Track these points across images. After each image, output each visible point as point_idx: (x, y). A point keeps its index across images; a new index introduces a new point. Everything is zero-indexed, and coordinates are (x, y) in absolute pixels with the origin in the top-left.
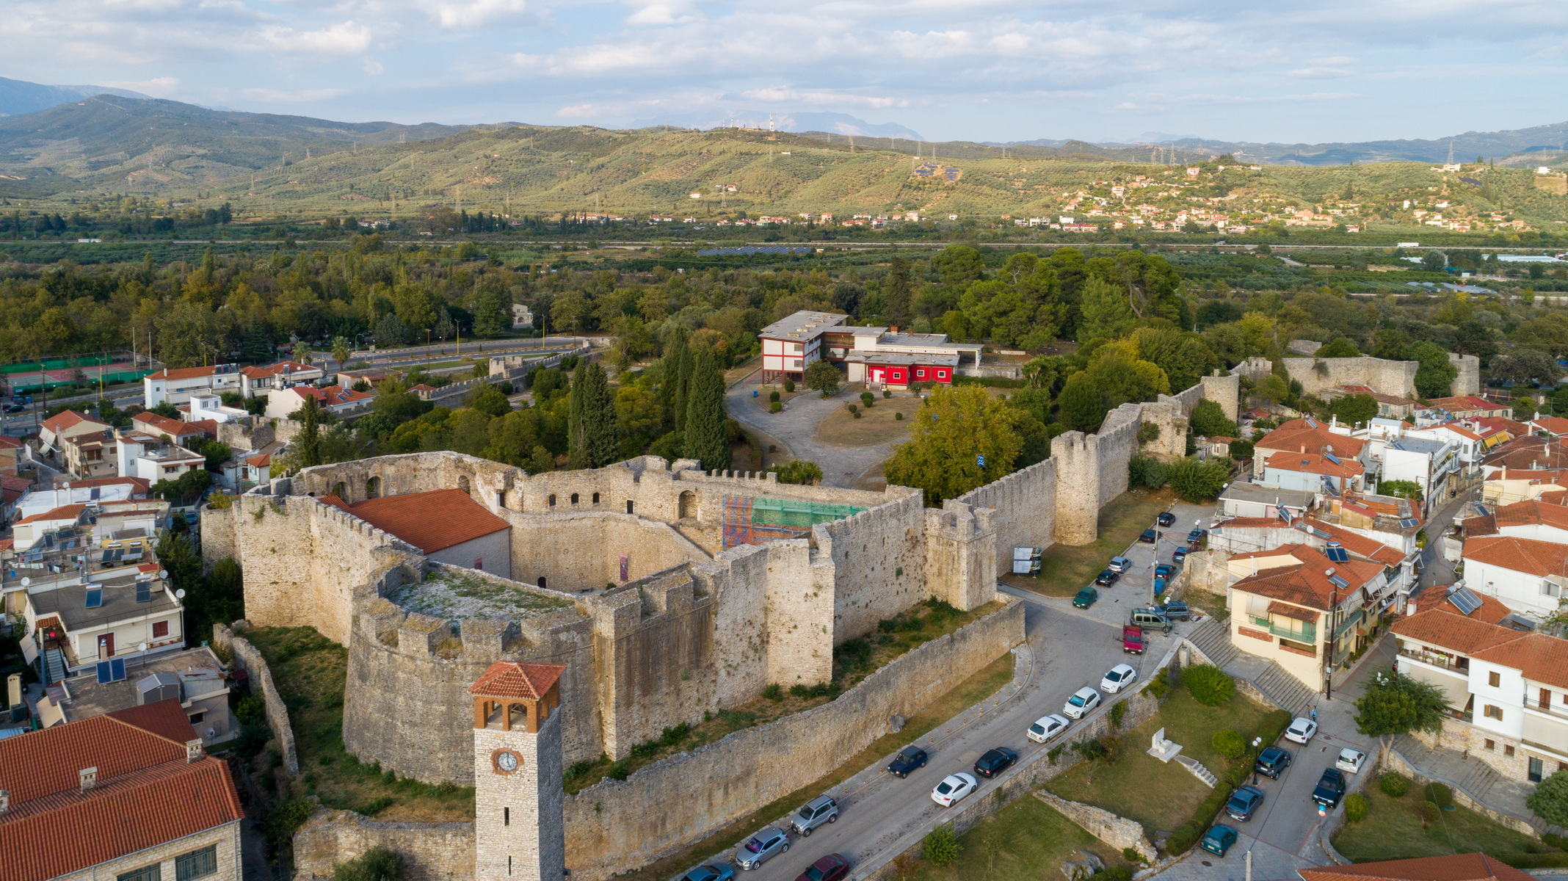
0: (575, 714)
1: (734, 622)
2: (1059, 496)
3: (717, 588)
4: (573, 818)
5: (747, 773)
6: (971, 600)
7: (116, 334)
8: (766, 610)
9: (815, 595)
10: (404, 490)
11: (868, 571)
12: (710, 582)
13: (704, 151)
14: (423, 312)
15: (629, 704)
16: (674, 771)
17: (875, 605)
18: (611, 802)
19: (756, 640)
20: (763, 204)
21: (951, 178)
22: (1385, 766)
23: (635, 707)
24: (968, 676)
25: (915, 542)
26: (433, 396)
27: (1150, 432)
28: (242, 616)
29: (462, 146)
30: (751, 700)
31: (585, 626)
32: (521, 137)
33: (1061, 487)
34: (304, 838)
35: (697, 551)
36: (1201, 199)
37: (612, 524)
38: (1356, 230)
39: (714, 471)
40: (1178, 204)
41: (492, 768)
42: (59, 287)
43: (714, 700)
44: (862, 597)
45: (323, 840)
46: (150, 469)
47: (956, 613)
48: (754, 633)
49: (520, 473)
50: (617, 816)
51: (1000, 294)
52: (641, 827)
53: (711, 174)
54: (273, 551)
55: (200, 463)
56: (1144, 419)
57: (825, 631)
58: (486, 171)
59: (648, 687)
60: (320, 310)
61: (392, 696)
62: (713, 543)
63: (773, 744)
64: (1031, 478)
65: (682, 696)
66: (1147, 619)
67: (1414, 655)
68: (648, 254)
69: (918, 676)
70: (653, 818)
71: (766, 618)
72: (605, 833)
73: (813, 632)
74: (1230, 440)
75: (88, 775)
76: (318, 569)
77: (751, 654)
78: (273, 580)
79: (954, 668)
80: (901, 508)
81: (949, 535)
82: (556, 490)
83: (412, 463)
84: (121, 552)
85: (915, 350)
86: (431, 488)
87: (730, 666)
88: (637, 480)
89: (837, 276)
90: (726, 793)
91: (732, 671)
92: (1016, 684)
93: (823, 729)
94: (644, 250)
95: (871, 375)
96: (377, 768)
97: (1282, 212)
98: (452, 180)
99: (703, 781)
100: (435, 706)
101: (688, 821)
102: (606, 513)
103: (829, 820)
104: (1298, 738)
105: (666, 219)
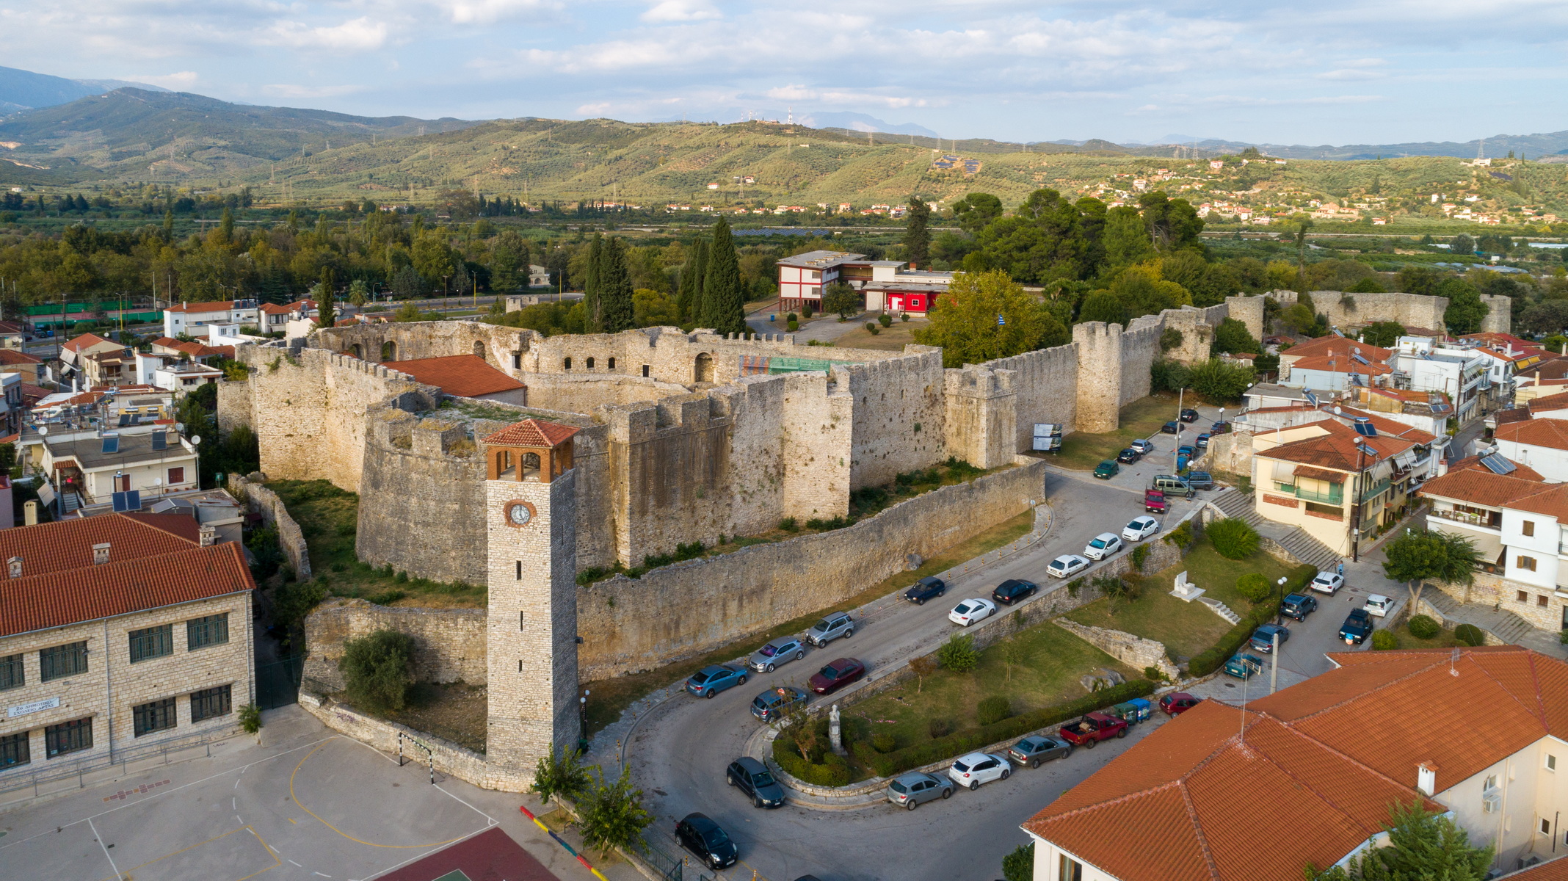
0: (589, 519)
1: (750, 448)
2: (1080, 383)
3: (733, 409)
4: (585, 610)
5: (763, 588)
6: (990, 458)
7: (136, 281)
8: (783, 441)
9: (833, 426)
10: (419, 356)
11: (886, 421)
12: (726, 404)
13: (723, 143)
14: (441, 266)
15: (643, 513)
16: (688, 574)
17: (893, 457)
18: (624, 598)
19: (772, 471)
20: (781, 195)
21: (970, 170)
22: (1413, 614)
23: (650, 517)
24: (986, 527)
25: (935, 400)
27: (1174, 339)
28: (257, 468)
29: (481, 139)
30: (766, 531)
31: (600, 432)
32: (539, 129)
33: (1082, 374)
34: (316, 621)
36: (1224, 193)
37: (628, 387)
38: (1382, 223)
39: (731, 334)
40: (1201, 197)
41: (504, 520)
42: (81, 241)
43: (729, 525)
44: (881, 446)
45: (334, 623)
46: (169, 381)
47: (976, 472)
48: (771, 463)
49: (536, 335)
50: (631, 613)
51: (1021, 229)
52: (654, 627)
53: (730, 164)
54: (289, 402)
55: (218, 376)
56: (1167, 325)
57: (842, 464)
58: (504, 162)
59: (663, 499)
60: (339, 261)
61: (405, 498)
63: (789, 561)
64: (1052, 359)
65: (696, 514)
66: (1170, 485)
67: (1445, 515)
69: (936, 518)
70: (667, 620)
71: (783, 449)
72: (618, 629)
73: (830, 465)
74: (1254, 356)
75: (101, 550)
76: (333, 420)
77: (767, 483)
78: (288, 433)
79: (972, 517)
80: (921, 363)
81: (968, 393)
82: (571, 353)
83: (427, 330)
84: (137, 416)
85: (933, 280)
86: (447, 354)
87: (745, 492)
88: (652, 344)
90: (741, 605)
91: (748, 498)
92: (1035, 535)
93: (839, 553)
94: (661, 231)
95: (890, 302)
96: (390, 571)
97: (1307, 205)
98: (470, 171)
99: (718, 589)
100: (448, 505)
101: (701, 628)
102: (622, 377)
103: (844, 636)
104: (1324, 587)
105: (684, 208)
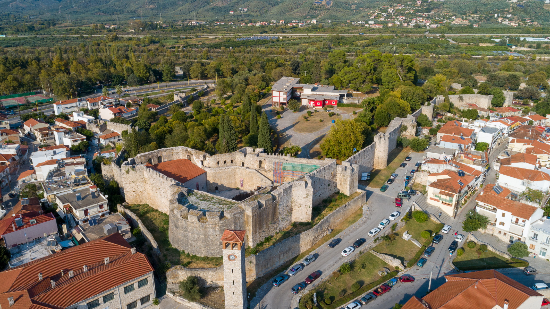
1: (283, 207)
2: (375, 155)
3: (279, 198)
5: (289, 250)
6: (350, 192)
7: (35, 84)
8: (292, 202)
9: (307, 197)
10: (169, 159)
11: (320, 186)
12: (277, 196)
14: (144, 73)
15: (256, 233)
17: (322, 196)
18: (254, 261)
19: (289, 211)
20: (257, 16)
21: (328, 5)
22: (469, 240)
23: (257, 233)
24: (349, 216)
25: (334, 175)
26: (157, 109)
27: (404, 128)
28: (125, 201)
30: (288, 227)
31: (242, 212)
33: (376, 151)
34: (169, 273)
35: (265, 178)
36: (421, 14)
37: (238, 170)
38: (477, 26)
39: (270, 154)
40: (413, 16)
41: (228, 259)
43: (278, 228)
44: (319, 193)
45: (174, 274)
46: (68, 141)
47: (345, 196)
48: (288, 208)
49: (208, 155)
51: (354, 73)
52: (262, 266)
54: (133, 182)
55: (84, 139)
56: (403, 124)
57: (309, 207)
59: (261, 228)
60: (107, 73)
61: (187, 233)
62: (270, 176)
64: (368, 150)
65: (269, 229)
66: (403, 196)
67: (481, 206)
68: (217, 40)
69: (336, 218)
70: (265, 264)
71: (292, 204)
72: (252, 269)
73: (306, 207)
74: (430, 128)
75: (107, 260)
76: (148, 188)
77: (288, 214)
78: (134, 191)
79: (346, 214)
80: (330, 167)
81: (344, 174)
82: (219, 160)
83: (171, 151)
84: (79, 180)
85: (324, 93)
86: (178, 158)
87: (282, 219)
88: (245, 156)
89: (289, 50)
90: (284, 255)
92: (364, 218)
93: (310, 236)
94: (215, 38)
95: (310, 103)
96: (184, 252)
97: (451, 19)
98: (137, 6)
99: (278, 252)
100: (201, 236)
101: (274, 264)
102: (236, 167)
103: (313, 262)
104: (445, 232)
105: (222, 23)
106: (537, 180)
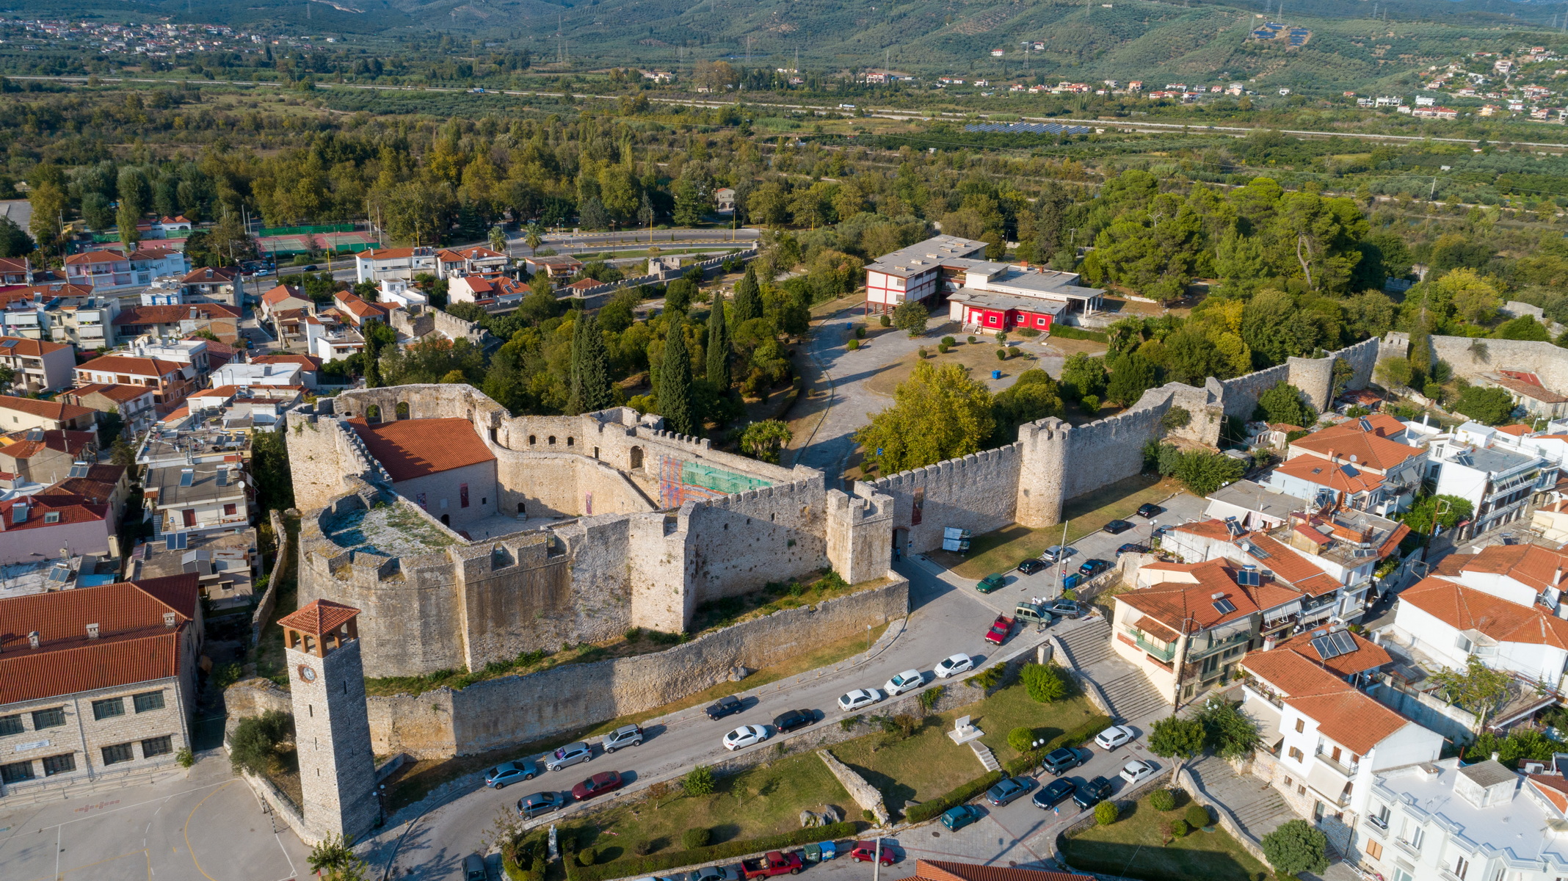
1: (594, 576)
2: (1021, 480)
3: (572, 548)
5: (576, 698)
6: (856, 574)
8: (629, 569)
9: (669, 562)
11: (752, 539)
12: (567, 543)
14: (626, 198)
15: (482, 632)
16: (503, 688)
17: (761, 570)
18: (448, 705)
19: (620, 592)
21: (1296, 42)
23: (488, 635)
24: (825, 643)
25: (813, 518)
30: (613, 637)
31: (447, 569)
33: (1024, 471)
34: (233, 694)
37: (580, 465)
41: (299, 675)
43: (575, 634)
45: (246, 697)
47: (842, 584)
48: (616, 586)
49: (506, 413)
50: (453, 716)
52: (475, 725)
56: (1173, 404)
57: (677, 592)
59: (501, 620)
64: (981, 463)
65: (538, 629)
66: (1027, 613)
69: (768, 637)
70: (486, 720)
71: (629, 575)
72: (443, 726)
73: (668, 591)
74: (1291, 429)
75: (93, 629)
77: (613, 602)
79: (812, 634)
80: (796, 488)
81: (841, 516)
82: (535, 431)
87: (590, 610)
88: (602, 428)
89: (1094, 167)
90: (554, 710)
91: (593, 614)
92: (867, 655)
93: (652, 672)
95: (970, 316)
101: (519, 726)
102: (575, 456)
103: (634, 744)
104: (1103, 744)
105: (956, 82)
106: (1516, 638)
